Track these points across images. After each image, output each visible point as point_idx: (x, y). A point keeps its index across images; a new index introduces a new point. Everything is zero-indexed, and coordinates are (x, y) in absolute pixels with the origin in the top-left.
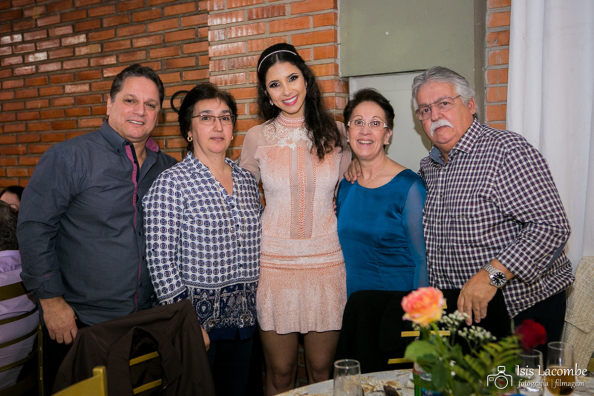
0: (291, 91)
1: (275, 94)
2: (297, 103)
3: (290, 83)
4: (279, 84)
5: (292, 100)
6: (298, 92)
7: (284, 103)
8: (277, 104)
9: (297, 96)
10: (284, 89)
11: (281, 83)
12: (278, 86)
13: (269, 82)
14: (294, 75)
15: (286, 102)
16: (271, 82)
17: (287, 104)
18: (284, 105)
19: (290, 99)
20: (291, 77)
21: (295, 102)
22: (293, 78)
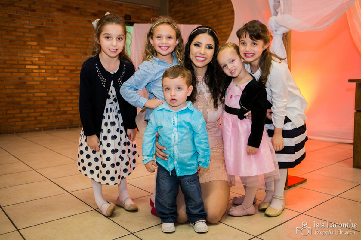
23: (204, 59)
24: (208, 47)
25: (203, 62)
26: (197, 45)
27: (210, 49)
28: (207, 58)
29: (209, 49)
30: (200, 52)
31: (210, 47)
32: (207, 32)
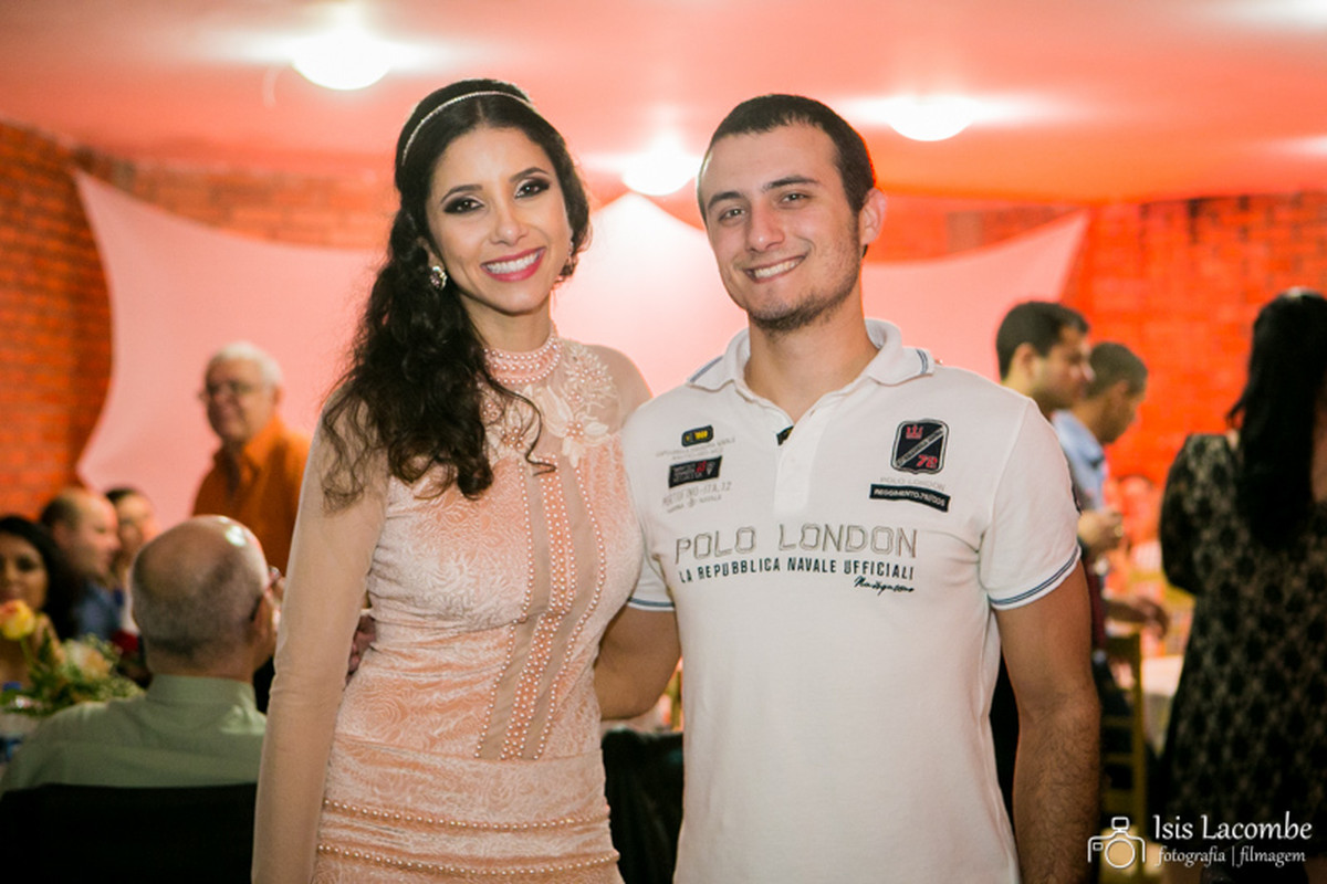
0: (524, 232)
1: (463, 237)
2: (537, 274)
3: (519, 202)
4: (482, 202)
5: (522, 264)
6: (545, 235)
7: (489, 272)
8: (461, 278)
9: (539, 251)
10: (499, 222)
11: (490, 199)
12: (475, 208)
13: (446, 193)
14: (536, 174)
15: (497, 268)
16: (452, 192)
17: (503, 278)
18: (488, 279)
19: (515, 258)
20: (525, 182)
21: (532, 270)
22: (535, 187)
23: (530, 260)
24: (523, 189)
25: (532, 278)
26: (460, 206)
27: (538, 192)
28: (544, 248)
29: (535, 197)
30: (496, 239)
31: (531, 185)
32: (481, 114)
